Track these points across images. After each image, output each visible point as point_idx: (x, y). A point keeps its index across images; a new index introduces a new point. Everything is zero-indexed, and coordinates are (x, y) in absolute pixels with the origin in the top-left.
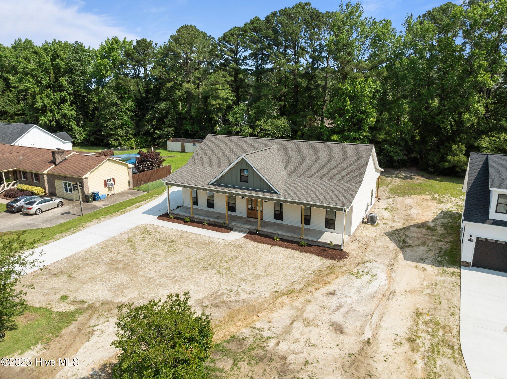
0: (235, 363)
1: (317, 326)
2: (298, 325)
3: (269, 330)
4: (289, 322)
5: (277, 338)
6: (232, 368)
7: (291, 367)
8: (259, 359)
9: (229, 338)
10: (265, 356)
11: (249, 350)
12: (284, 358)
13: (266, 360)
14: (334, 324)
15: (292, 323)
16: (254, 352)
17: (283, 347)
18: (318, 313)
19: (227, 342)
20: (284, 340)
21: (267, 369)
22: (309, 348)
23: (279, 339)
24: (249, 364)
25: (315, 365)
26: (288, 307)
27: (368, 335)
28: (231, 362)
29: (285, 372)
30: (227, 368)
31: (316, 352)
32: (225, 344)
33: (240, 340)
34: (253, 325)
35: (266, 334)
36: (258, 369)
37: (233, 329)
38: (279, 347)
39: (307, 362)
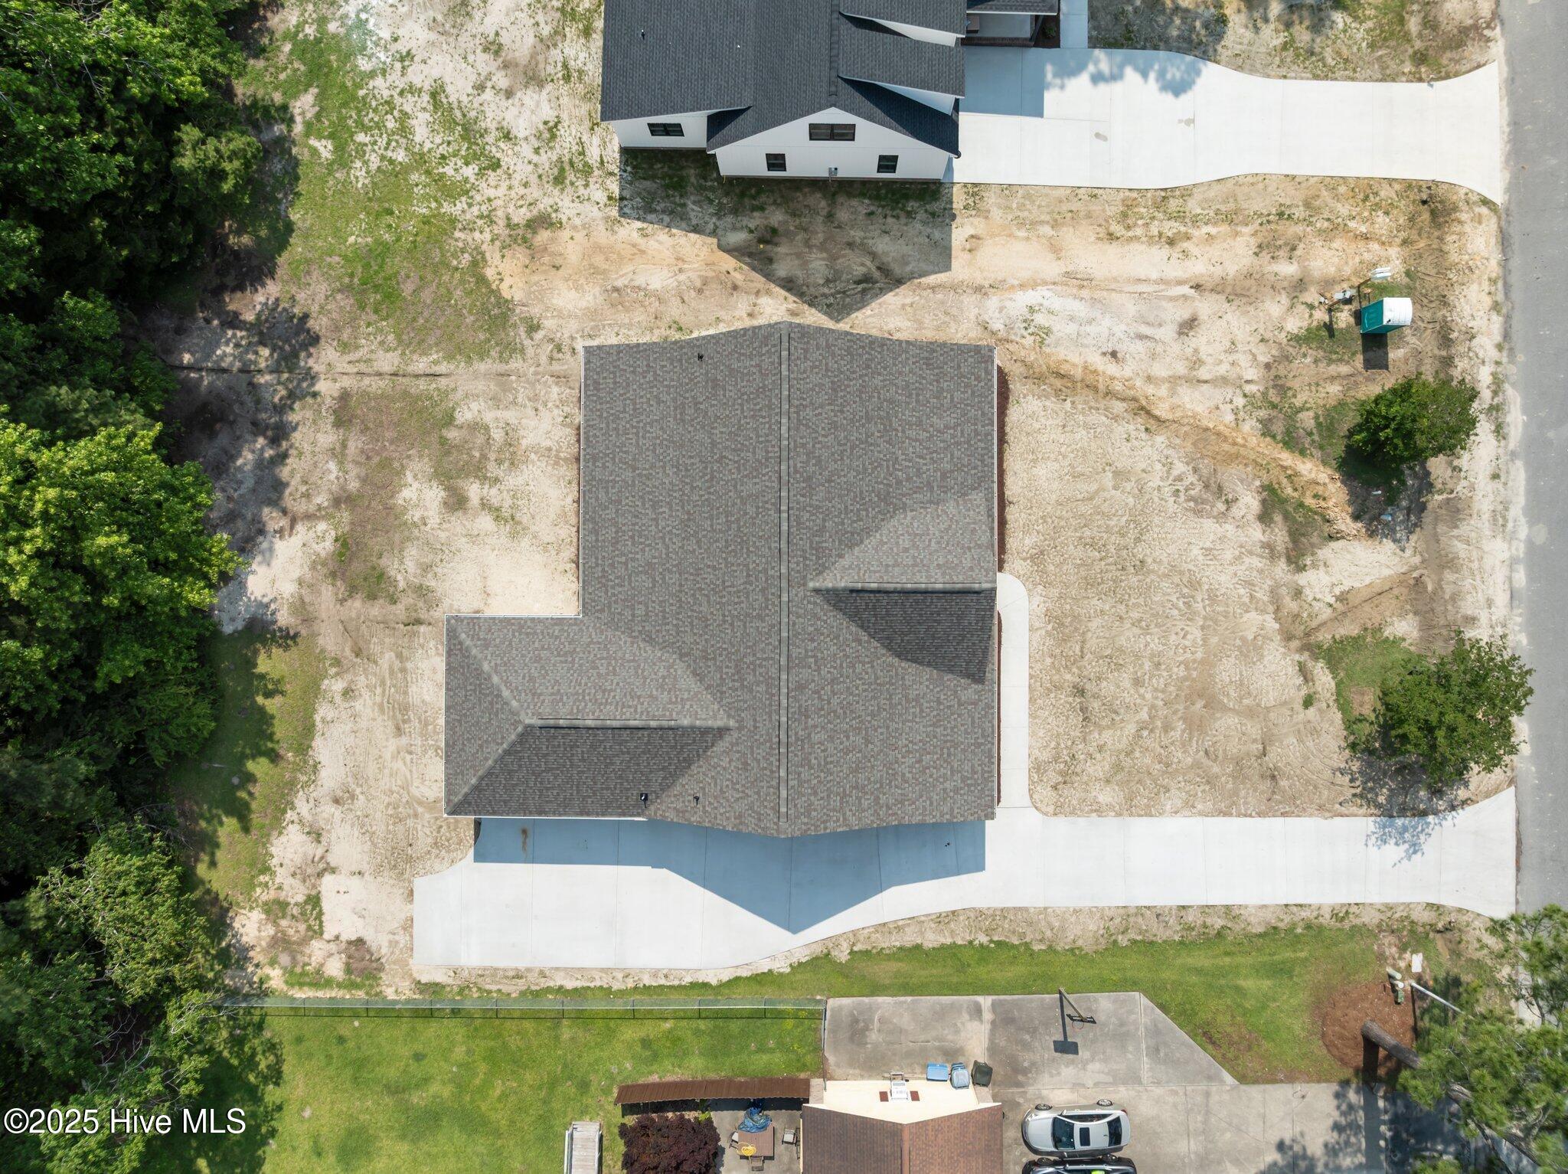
0: (1301, 409)
1: (1196, 351)
2: (1203, 373)
3: (1231, 402)
4: (1205, 386)
5: (1240, 387)
6: (1308, 409)
7: (1274, 352)
8: (1283, 390)
9: (1268, 439)
10: (1275, 386)
11: (1274, 406)
12: (1268, 366)
13: (1280, 382)
14: (1180, 333)
15: (1206, 382)
16: (1276, 400)
17: (1251, 374)
18: (1168, 359)
19: (1274, 437)
20: (1240, 378)
21: (1291, 375)
22: (1239, 346)
23: (1239, 383)
24: (1295, 396)
25: (1261, 331)
26: (1176, 400)
27: (1186, 290)
28: (1300, 415)
29: (1287, 357)
30: (1311, 414)
31: (1240, 336)
32: (1279, 438)
33: (1265, 426)
34: (1233, 424)
35: (1240, 401)
36: (1296, 384)
37: (1253, 441)
38: (1255, 378)
39: (1262, 340)
